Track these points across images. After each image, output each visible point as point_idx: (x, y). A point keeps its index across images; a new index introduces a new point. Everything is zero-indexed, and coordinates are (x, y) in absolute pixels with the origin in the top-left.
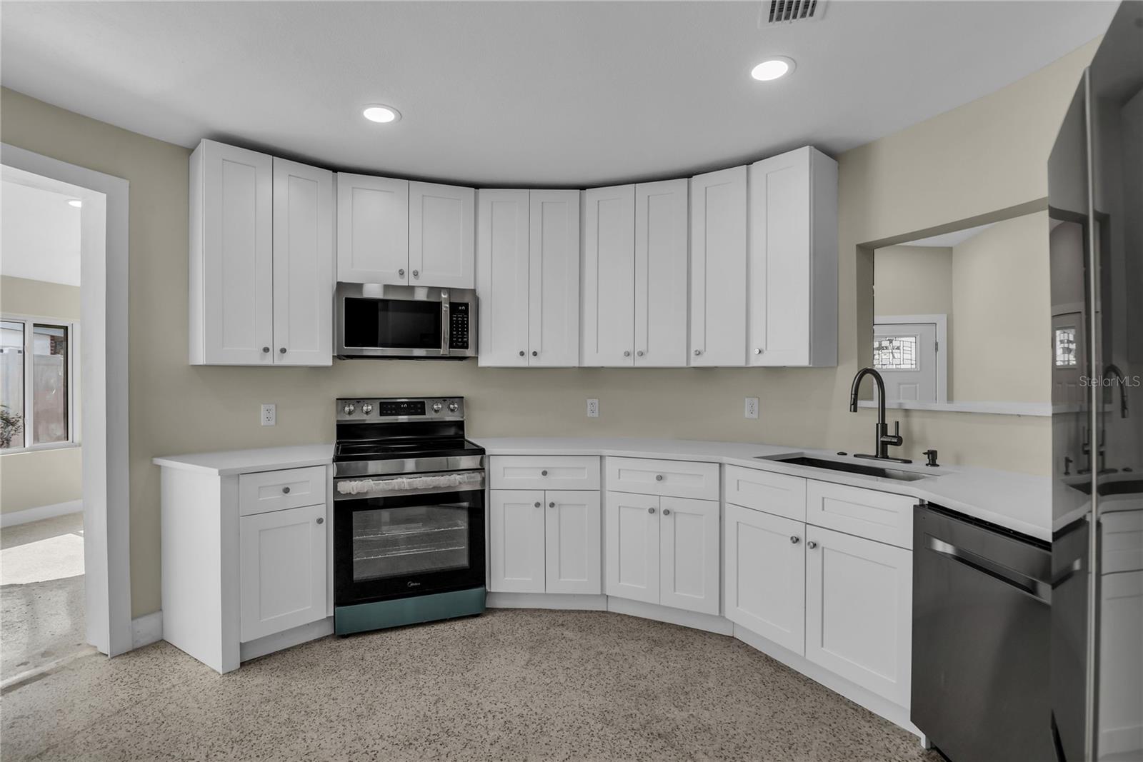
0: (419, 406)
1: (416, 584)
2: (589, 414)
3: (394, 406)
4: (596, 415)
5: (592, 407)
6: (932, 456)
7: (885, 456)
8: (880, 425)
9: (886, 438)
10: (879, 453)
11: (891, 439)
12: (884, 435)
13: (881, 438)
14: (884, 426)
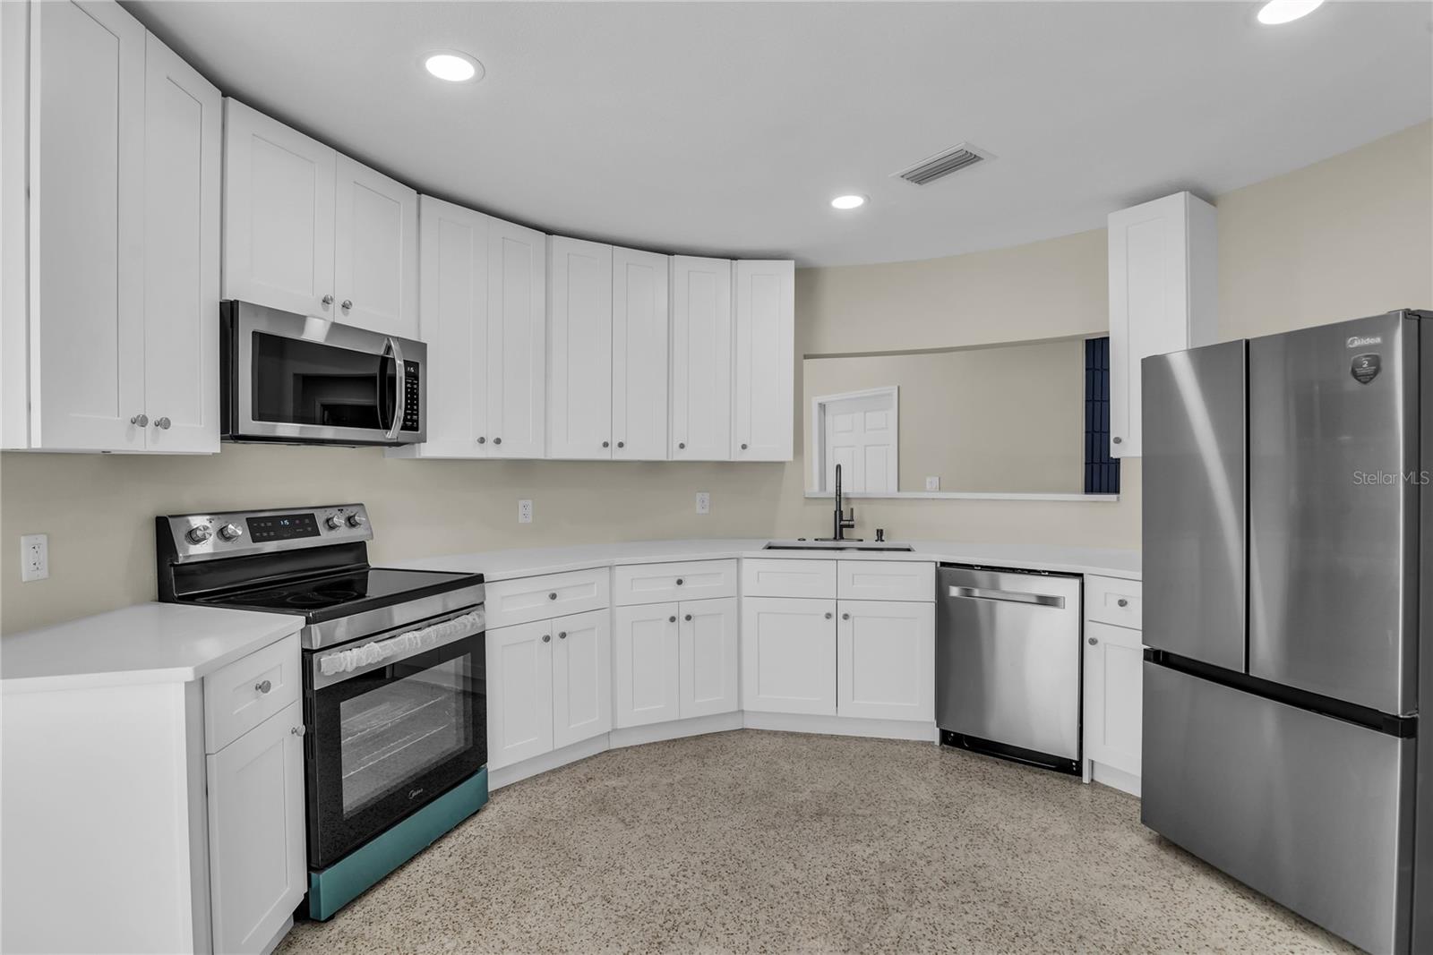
0: (307, 521)
1: (419, 792)
2: (521, 520)
3: (270, 524)
4: (530, 520)
5: (525, 511)
6: (880, 533)
7: (842, 538)
8: (839, 514)
9: (842, 523)
10: (839, 535)
11: (847, 523)
12: (841, 519)
13: (840, 522)
14: (841, 512)
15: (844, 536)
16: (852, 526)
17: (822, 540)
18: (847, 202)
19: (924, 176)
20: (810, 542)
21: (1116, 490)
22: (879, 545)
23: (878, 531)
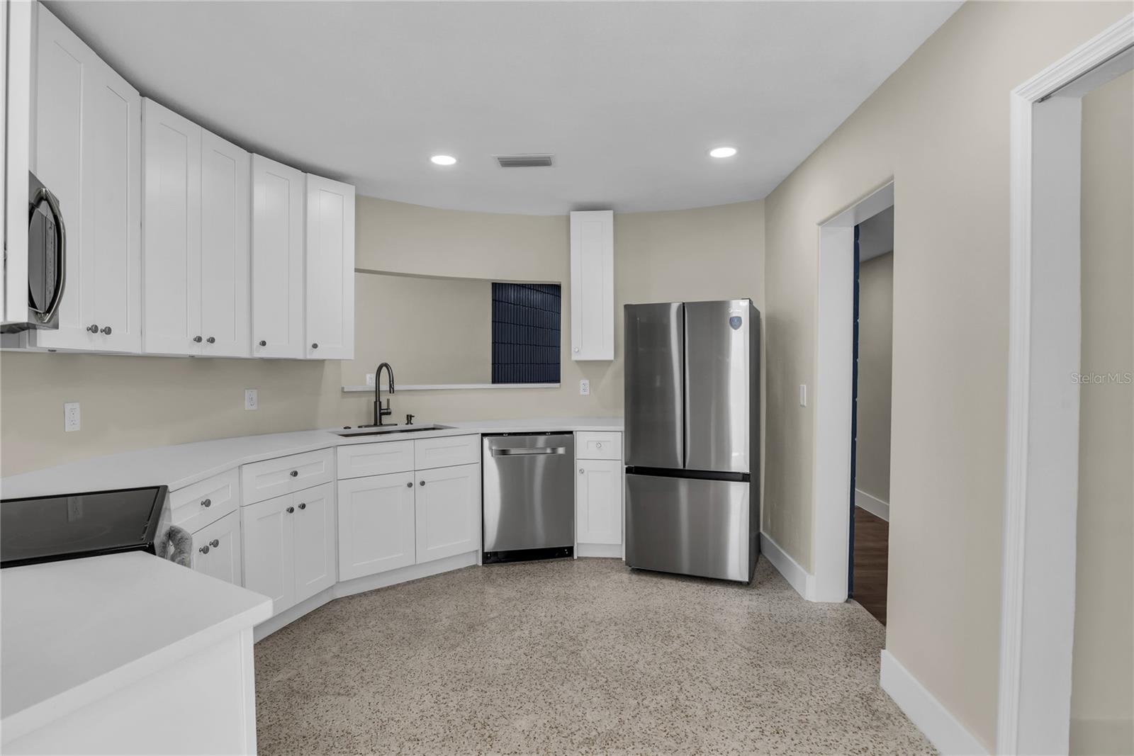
6: (409, 418)
7: (381, 425)
8: (378, 403)
9: (382, 411)
10: (378, 422)
11: (386, 411)
12: (380, 409)
13: (380, 411)
14: (380, 403)
15: (383, 423)
16: (390, 413)
17: (366, 426)
18: (444, 160)
19: (508, 163)
20: (355, 430)
21: (558, 381)
22: (410, 427)
23: (408, 416)
